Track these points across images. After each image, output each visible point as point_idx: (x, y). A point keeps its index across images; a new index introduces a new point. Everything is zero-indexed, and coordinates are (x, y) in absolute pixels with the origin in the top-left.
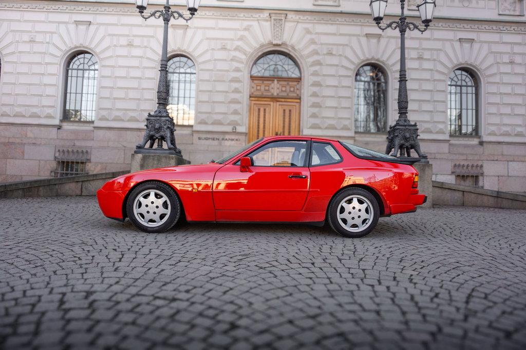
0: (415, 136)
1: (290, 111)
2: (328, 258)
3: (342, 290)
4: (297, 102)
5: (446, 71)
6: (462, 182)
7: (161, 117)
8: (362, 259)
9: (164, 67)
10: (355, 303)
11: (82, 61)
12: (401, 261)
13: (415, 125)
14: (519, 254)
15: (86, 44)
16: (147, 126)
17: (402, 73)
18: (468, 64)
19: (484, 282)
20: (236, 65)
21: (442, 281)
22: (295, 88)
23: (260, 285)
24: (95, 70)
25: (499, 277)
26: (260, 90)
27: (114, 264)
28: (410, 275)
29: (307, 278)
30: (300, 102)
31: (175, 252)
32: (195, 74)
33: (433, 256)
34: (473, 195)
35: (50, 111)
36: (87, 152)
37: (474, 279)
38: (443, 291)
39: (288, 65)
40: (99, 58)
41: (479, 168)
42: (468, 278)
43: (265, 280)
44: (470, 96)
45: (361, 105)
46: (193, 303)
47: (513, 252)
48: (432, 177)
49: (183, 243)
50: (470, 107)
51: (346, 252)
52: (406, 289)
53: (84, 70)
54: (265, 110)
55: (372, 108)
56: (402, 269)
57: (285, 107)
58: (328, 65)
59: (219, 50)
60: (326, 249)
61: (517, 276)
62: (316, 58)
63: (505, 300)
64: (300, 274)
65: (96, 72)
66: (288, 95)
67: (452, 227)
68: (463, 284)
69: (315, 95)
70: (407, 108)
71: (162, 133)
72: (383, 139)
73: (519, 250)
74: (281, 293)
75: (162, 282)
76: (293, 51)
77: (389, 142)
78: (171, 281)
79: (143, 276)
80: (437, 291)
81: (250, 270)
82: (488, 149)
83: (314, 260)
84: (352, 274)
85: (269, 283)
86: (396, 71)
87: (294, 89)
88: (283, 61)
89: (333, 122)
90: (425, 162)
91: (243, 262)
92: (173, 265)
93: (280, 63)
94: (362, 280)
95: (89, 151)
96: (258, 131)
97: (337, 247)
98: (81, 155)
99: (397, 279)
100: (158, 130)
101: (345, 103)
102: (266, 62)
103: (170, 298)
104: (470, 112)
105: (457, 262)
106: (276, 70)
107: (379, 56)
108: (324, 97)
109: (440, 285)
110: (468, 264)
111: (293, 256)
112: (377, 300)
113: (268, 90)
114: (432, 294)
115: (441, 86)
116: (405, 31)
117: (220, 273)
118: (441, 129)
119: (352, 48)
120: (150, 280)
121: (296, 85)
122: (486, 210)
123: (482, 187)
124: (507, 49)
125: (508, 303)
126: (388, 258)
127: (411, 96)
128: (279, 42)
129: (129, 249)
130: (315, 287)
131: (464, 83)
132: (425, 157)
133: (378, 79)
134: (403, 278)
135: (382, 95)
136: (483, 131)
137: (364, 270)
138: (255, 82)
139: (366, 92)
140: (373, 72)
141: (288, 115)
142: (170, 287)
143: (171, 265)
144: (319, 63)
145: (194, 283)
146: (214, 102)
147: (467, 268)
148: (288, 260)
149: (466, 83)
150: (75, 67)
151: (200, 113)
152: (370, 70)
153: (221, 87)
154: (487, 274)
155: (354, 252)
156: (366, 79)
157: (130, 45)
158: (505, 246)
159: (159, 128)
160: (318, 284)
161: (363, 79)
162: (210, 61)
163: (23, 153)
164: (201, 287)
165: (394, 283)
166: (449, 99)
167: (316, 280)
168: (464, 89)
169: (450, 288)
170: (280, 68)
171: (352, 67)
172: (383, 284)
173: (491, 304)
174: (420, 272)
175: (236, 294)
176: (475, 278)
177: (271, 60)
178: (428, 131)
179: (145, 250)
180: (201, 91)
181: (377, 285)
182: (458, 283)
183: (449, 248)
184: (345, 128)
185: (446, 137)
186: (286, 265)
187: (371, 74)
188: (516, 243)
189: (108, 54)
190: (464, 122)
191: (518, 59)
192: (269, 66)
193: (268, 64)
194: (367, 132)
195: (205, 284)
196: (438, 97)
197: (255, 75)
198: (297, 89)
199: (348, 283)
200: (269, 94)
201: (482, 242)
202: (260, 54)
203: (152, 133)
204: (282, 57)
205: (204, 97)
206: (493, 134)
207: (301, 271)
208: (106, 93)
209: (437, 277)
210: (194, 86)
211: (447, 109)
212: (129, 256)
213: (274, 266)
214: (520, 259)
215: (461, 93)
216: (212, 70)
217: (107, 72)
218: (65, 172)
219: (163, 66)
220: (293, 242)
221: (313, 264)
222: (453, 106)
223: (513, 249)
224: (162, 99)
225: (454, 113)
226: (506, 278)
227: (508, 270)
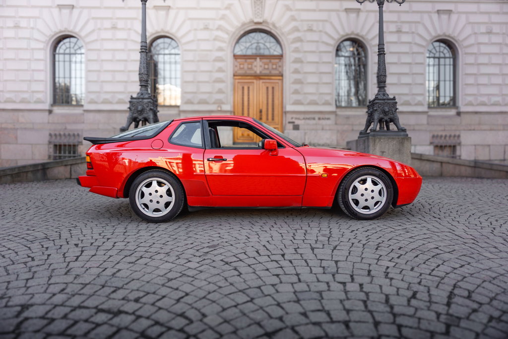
0: (393, 110)
1: (273, 88)
2: (300, 247)
3: (310, 291)
4: (280, 79)
5: (424, 43)
6: (440, 153)
7: (143, 99)
8: (336, 246)
9: (144, 49)
10: (322, 310)
11: (68, 45)
12: (377, 249)
13: (394, 99)
14: (501, 235)
15: (71, 28)
16: (129, 108)
17: (380, 47)
18: (446, 36)
19: (467, 275)
20: (218, 44)
21: (421, 274)
22: (278, 65)
23: (220, 287)
24: (81, 54)
25: (482, 266)
26: (243, 68)
27: (68, 265)
28: (386, 267)
29: (273, 275)
30: (282, 80)
31: (141, 245)
32: (178, 54)
33: (411, 240)
34: (451, 166)
35: (40, 96)
36: (78, 135)
37: (455, 271)
38: (421, 288)
39: (270, 42)
40: (84, 41)
41: (456, 138)
42: (449, 269)
43: (227, 280)
44: (447, 67)
45: (342, 80)
46: (139, 317)
47: (495, 232)
48: (410, 149)
49: (153, 232)
50: (447, 78)
51: (320, 238)
52: (381, 286)
53: (70, 54)
54: (249, 88)
55: (352, 82)
56: (378, 260)
57: (268, 85)
58: (308, 41)
59: (201, 30)
60: (300, 235)
61: (502, 265)
62: (296, 35)
63: (492, 299)
64: (267, 270)
65: (83, 56)
66: (270, 72)
67: (431, 203)
68: (443, 278)
69: (296, 71)
70: (385, 82)
71: (145, 115)
72: (363, 113)
73: (501, 229)
74: (241, 298)
75: (113, 287)
76: (274, 29)
77: (369, 116)
78: (123, 286)
79: (94, 279)
80: (415, 290)
81: (214, 267)
82: (465, 119)
83: (285, 251)
84: (324, 267)
85: (231, 284)
86: (374, 46)
87: (276, 67)
88: (265, 39)
89: (315, 98)
90: (404, 135)
91: (209, 256)
92: (132, 263)
93: (262, 41)
94: (333, 275)
95: (80, 133)
96: (243, 109)
97: (311, 232)
98: (73, 138)
99: (372, 273)
100: (141, 112)
101: (326, 79)
102: (248, 40)
103: (116, 310)
104: (448, 83)
105: (437, 248)
106: (258, 48)
107: (358, 31)
108: (306, 73)
109: (419, 280)
110: (448, 250)
111: (264, 246)
112: (348, 304)
113: (251, 69)
114: (410, 294)
115: (419, 59)
116: (383, 4)
117: (180, 273)
118: (419, 101)
119: (331, 23)
120: (101, 285)
121: (278, 63)
122: (463, 180)
123: (460, 156)
124: (484, 19)
125: (495, 303)
126: (364, 245)
127: (390, 69)
128: (260, 20)
129: (92, 244)
130: (281, 288)
131: (442, 55)
132: (404, 130)
133: (359, 54)
134: (378, 271)
135: (363, 70)
136: (460, 102)
137: (336, 262)
138: (239, 60)
139: (348, 67)
140: (353, 47)
141: (271, 92)
142: (120, 294)
143: (130, 263)
144: (299, 40)
145: (148, 288)
146: (199, 82)
147: (447, 256)
148: (257, 252)
149: (444, 54)
150: (62, 51)
151: (186, 93)
152: (350, 45)
153: (205, 67)
154: (469, 264)
155: (329, 238)
156: (347, 54)
157: (114, 28)
158: (485, 224)
159: (142, 110)
160: (284, 283)
161: (343, 54)
162: (193, 41)
163: (16, 138)
164: (154, 293)
165: (368, 279)
166: (427, 71)
167: (283, 278)
168: (442, 61)
169: (429, 284)
170: (262, 46)
171: (332, 42)
172: (355, 280)
173: (475, 306)
174: (397, 263)
175: (190, 302)
176: (456, 269)
177: (253, 38)
178: (407, 103)
179: (109, 244)
180: (186, 72)
181: (349, 282)
182: (438, 277)
183: (428, 229)
184: (327, 103)
185: (425, 108)
186: (254, 258)
187: (351, 49)
188: (497, 221)
189: (93, 37)
190: (442, 93)
191: (496, 29)
192: (252, 45)
193: (250, 42)
194: (349, 106)
195: (159, 288)
196: (417, 69)
197: (239, 53)
198: (280, 66)
199: (318, 281)
200: (252, 72)
201: (462, 220)
202: (242, 32)
203: (135, 115)
204: (263, 35)
205: (189, 78)
206: (470, 104)
207: (270, 265)
208: (94, 77)
209: (416, 269)
210: (179, 67)
211: (425, 81)
212: (88, 253)
213: (241, 260)
214: (503, 242)
215: (439, 65)
216: (195, 51)
217: (93, 55)
218: (58, 155)
219: (143, 47)
220: (267, 228)
221: (283, 255)
222: (431, 78)
223: (494, 228)
224: (144, 81)
225: (432, 85)
226: (491, 268)
227: (492, 257)
